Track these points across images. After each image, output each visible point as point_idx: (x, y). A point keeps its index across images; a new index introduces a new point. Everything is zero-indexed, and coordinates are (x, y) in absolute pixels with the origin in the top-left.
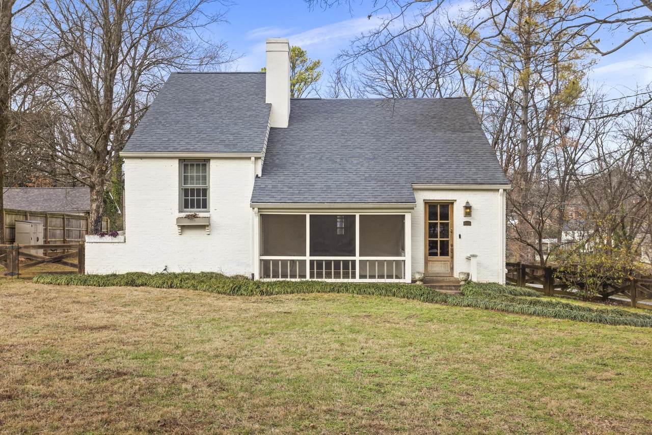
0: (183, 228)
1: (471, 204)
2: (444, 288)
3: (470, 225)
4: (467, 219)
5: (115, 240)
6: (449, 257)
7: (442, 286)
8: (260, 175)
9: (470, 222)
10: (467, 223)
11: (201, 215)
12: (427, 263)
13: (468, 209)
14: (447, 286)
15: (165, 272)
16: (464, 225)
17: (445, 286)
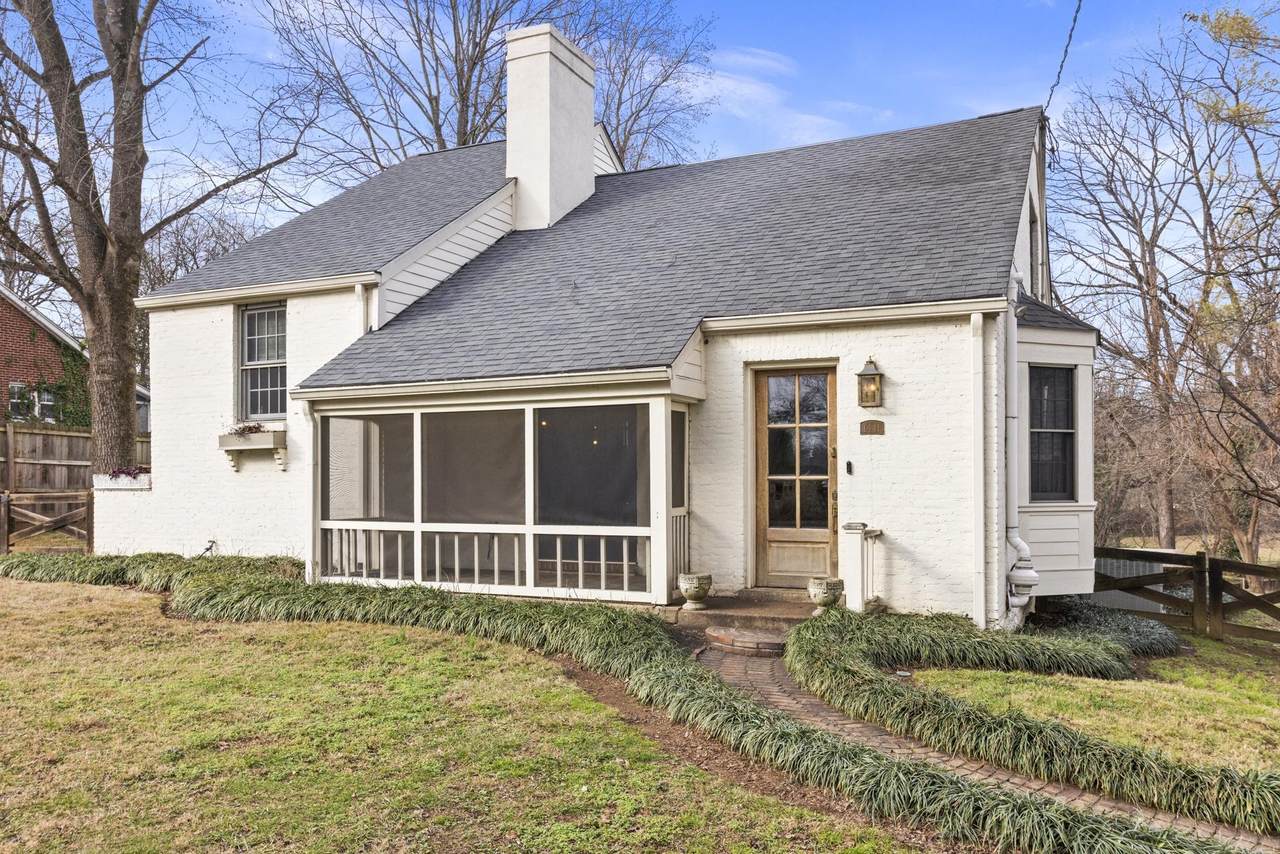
0: (239, 457)
1: (885, 367)
2: (759, 624)
3: (882, 432)
4: (870, 415)
5: (136, 484)
6: (827, 532)
7: (751, 619)
8: (375, 328)
9: (882, 424)
10: (872, 428)
11: (270, 426)
12: (765, 549)
13: (873, 382)
14: (766, 619)
15: (208, 554)
16: (862, 433)
17: (762, 618)
